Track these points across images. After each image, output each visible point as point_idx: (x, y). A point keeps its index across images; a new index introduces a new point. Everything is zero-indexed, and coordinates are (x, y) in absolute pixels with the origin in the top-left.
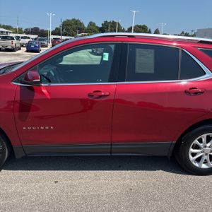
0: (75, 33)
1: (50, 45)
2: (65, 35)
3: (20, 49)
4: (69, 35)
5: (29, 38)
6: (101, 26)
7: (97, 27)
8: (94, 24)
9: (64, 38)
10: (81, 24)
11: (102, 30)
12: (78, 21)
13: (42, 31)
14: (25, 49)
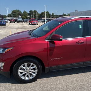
0: (18, 16)
1: (9, 22)
7: (27, 13)
8: (26, 12)
10: (20, 12)
12: (18, 10)
13: (2, 15)
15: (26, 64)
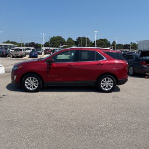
0: (58, 45)
1: (43, 53)
2: (52, 46)
3: (25, 56)
4: (55, 47)
5: (30, 49)
6: (76, 40)
7: (73, 41)
9: (52, 48)
10: (63, 39)
11: (77, 43)
12: (60, 37)
13: (37, 44)
14: (29, 56)
15: (30, 78)
